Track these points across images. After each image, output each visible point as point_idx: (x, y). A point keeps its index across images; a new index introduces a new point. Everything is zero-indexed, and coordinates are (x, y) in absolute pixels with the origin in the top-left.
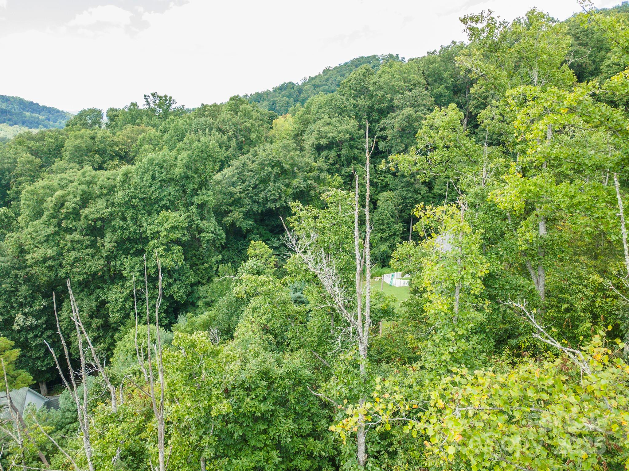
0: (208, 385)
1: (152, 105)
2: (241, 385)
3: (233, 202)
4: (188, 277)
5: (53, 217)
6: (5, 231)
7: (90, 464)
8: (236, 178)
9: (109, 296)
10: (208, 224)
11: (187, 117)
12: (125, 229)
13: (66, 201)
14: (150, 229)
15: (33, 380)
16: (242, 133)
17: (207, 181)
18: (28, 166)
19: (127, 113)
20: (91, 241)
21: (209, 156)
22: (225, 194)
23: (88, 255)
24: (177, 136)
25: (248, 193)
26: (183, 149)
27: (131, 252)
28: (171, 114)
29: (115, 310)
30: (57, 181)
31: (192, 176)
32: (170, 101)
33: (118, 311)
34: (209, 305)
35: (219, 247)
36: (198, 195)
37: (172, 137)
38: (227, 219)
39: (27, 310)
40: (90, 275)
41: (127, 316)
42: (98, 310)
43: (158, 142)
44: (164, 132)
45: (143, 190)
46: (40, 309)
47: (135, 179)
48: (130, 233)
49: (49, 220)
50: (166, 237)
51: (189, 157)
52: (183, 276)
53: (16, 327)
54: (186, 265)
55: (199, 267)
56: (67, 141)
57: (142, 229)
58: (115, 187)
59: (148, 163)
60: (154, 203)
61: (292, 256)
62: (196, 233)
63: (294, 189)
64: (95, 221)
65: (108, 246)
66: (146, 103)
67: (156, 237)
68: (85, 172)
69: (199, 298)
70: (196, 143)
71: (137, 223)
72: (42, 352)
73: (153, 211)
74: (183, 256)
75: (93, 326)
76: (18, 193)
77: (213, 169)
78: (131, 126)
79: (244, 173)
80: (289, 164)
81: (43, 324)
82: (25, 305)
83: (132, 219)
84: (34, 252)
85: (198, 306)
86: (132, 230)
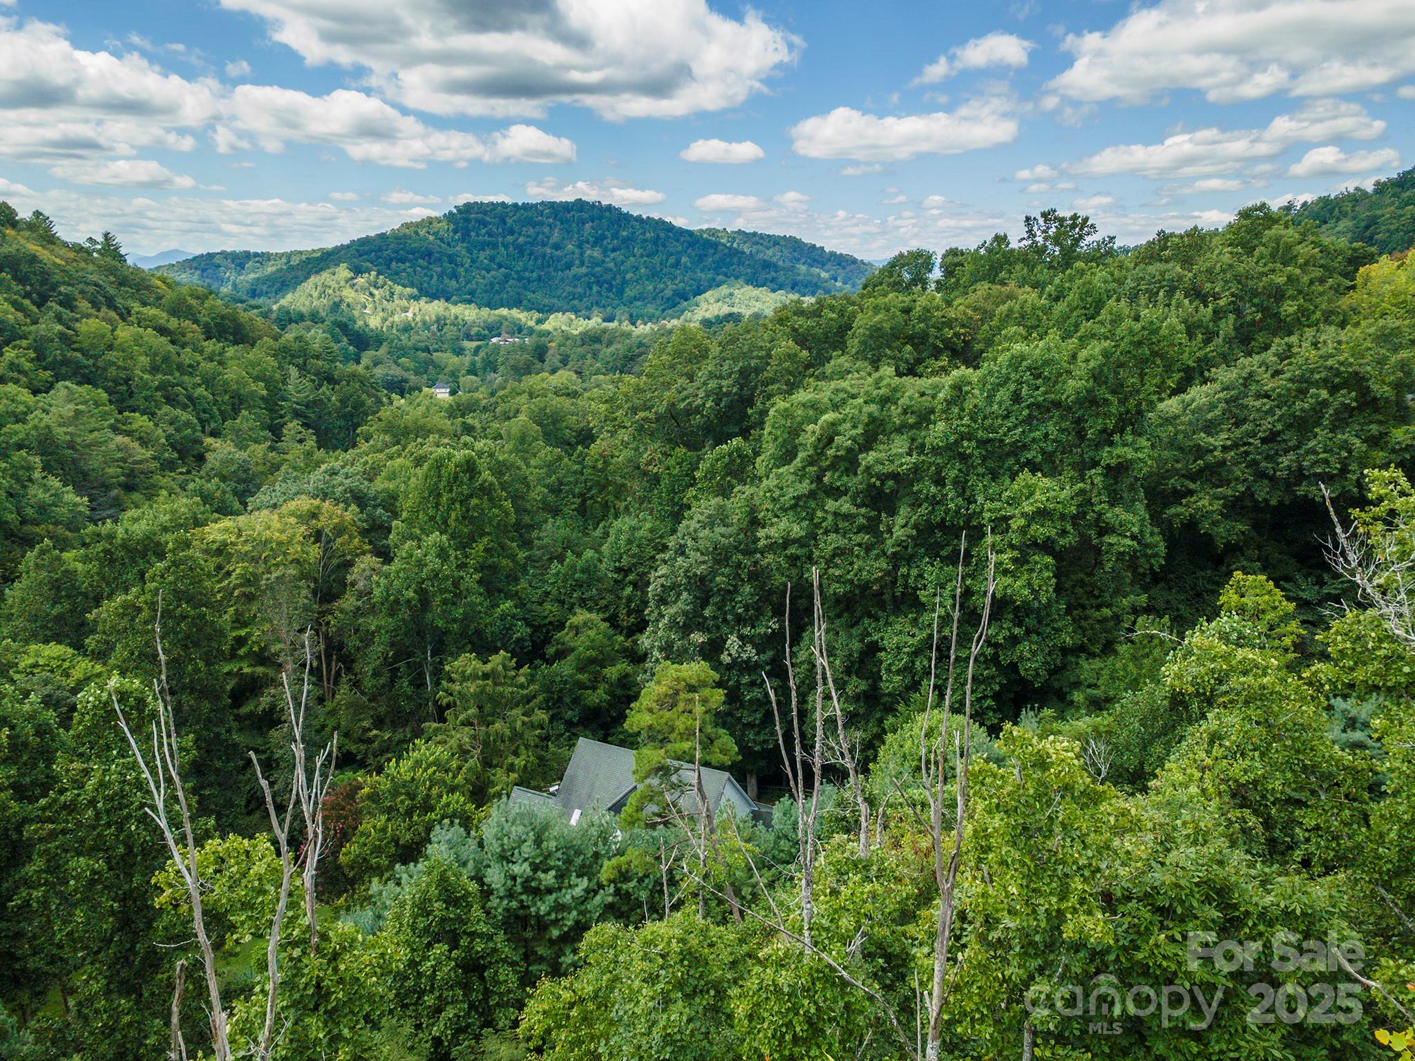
0: (1064, 863)
1: (1040, 239)
2: (1147, 895)
3: (1201, 471)
4: (1057, 630)
5: (811, 464)
6: (734, 481)
7: (806, 933)
8: (1218, 412)
9: (886, 636)
10: (1124, 516)
11: (1116, 264)
12: (938, 503)
13: (838, 434)
14: (990, 510)
15: (738, 754)
16: (1256, 301)
17: (1140, 413)
18: (787, 364)
19: (982, 257)
20: (869, 519)
21: (1155, 354)
22: (1181, 449)
23: (860, 545)
24: (1085, 308)
25: (1247, 453)
26: (1093, 336)
27: (944, 553)
28: (1078, 258)
29: (894, 668)
30: (828, 393)
31: (1106, 400)
32: (1081, 229)
33: (898, 672)
34: (1098, 705)
35: (1144, 575)
36: (1111, 444)
37: (1072, 311)
38: (1177, 512)
39: (747, 631)
40: (859, 586)
41: (915, 686)
42: (861, 661)
43: (1040, 321)
44: (1057, 299)
45: (988, 422)
46: (765, 633)
47: (976, 398)
48: (947, 511)
49: (804, 468)
50: (1023, 530)
51: (1106, 354)
52: (1048, 625)
53: (725, 658)
54: (1057, 602)
55: (1088, 612)
56: (860, 316)
57: (972, 506)
58: (932, 411)
59: (1010, 365)
60: (1008, 455)
61: (1349, 615)
62: (1092, 533)
63: (1393, 451)
64: (884, 478)
65: (898, 533)
66: (1026, 236)
67: (1000, 530)
68: (881, 378)
69: (1077, 685)
70: (1128, 322)
71: (964, 491)
72: (758, 716)
73: (1002, 471)
74: (1054, 581)
75: (850, 689)
76: (764, 413)
77: (1161, 388)
78: (987, 286)
79: (1245, 401)
80: (1389, 384)
81: (767, 664)
82: (745, 621)
83: (956, 482)
84: (772, 525)
85: (1072, 702)
86: (952, 506)
